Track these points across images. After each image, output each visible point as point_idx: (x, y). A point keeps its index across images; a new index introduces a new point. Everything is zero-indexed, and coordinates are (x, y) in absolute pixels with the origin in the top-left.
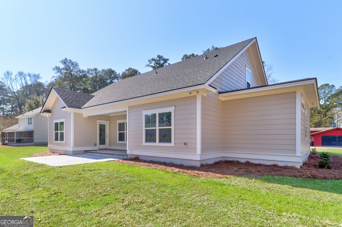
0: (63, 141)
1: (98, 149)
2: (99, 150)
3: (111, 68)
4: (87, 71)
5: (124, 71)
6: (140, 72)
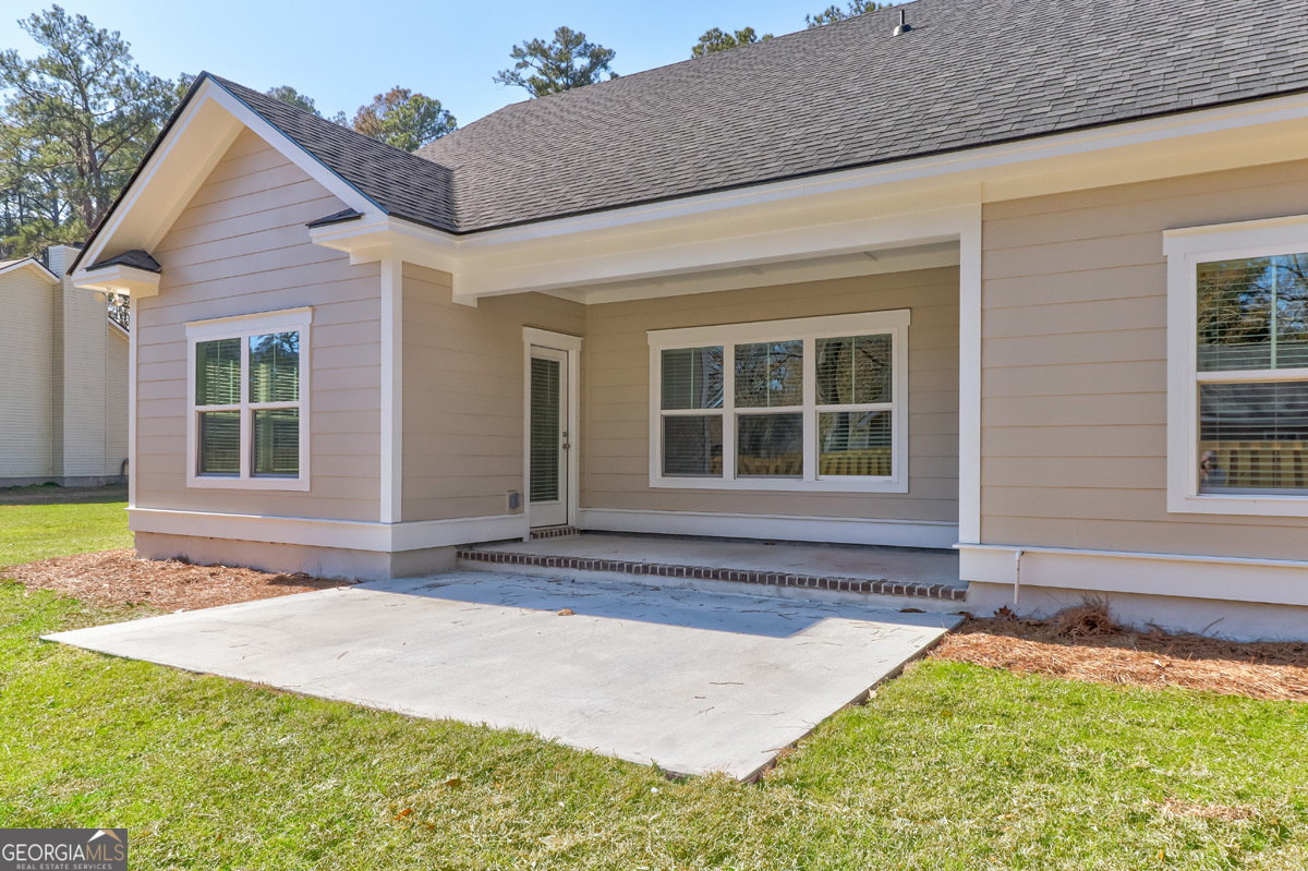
0: (295, 474)
1: (523, 532)
2: (534, 535)
3: (288, 85)
4: (177, 84)
5: (369, 102)
6: (451, 114)
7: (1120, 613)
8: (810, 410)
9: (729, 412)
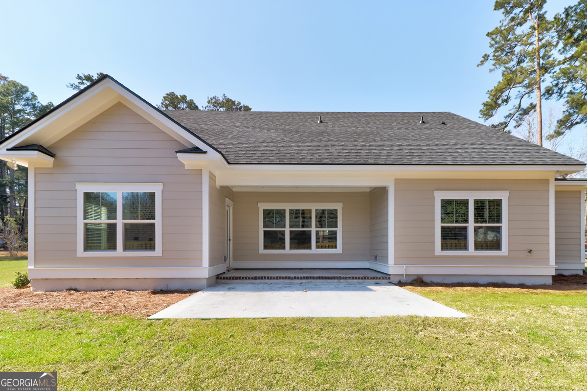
7: (426, 279)
8: (313, 230)
9: (287, 230)
